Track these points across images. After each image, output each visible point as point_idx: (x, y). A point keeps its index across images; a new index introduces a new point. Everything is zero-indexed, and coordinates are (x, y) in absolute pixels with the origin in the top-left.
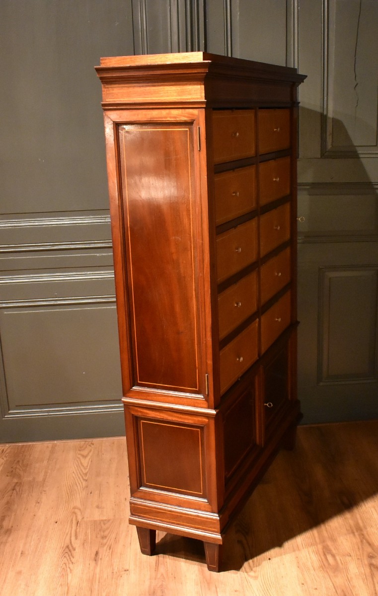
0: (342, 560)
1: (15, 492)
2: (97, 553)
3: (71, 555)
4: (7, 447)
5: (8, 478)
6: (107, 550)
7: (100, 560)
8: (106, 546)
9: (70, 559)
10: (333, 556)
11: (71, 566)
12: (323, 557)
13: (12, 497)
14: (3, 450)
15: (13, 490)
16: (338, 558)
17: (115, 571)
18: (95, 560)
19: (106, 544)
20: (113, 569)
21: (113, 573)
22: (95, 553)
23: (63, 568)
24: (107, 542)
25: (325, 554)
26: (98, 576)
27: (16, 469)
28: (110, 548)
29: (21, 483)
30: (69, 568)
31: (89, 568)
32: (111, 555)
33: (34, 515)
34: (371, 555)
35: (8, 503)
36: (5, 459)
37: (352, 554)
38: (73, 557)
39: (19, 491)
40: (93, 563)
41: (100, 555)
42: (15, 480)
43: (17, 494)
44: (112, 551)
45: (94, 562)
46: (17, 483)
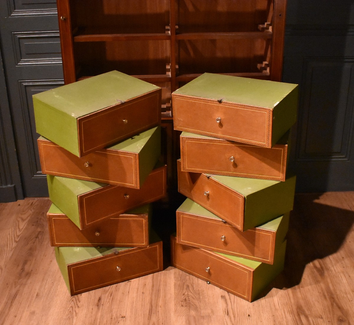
0: (314, 321)
1: (37, 239)
2: (100, 299)
3: (78, 299)
4: (35, 201)
5: (33, 227)
6: (108, 297)
7: (101, 306)
8: (108, 294)
9: (77, 303)
10: (307, 317)
11: (77, 309)
12: (297, 317)
13: (35, 244)
14: (32, 203)
15: (36, 238)
16: (310, 319)
17: (113, 317)
18: (98, 306)
19: (108, 291)
20: (112, 316)
21: (111, 318)
22: (98, 299)
23: (70, 311)
24: (109, 290)
25: (299, 315)
26: (98, 320)
27: (41, 219)
28: (111, 295)
29: (43, 232)
30: (75, 311)
31: (92, 313)
32: (112, 303)
33: (51, 261)
34: (341, 318)
35: (31, 249)
36: (33, 211)
37: (324, 317)
38: (80, 302)
39: (41, 239)
40: (95, 309)
41: (102, 301)
42: (39, 230)
43: (39, 241)
44: (113, 298)
45: (97, 307)
46: (40, 232)
